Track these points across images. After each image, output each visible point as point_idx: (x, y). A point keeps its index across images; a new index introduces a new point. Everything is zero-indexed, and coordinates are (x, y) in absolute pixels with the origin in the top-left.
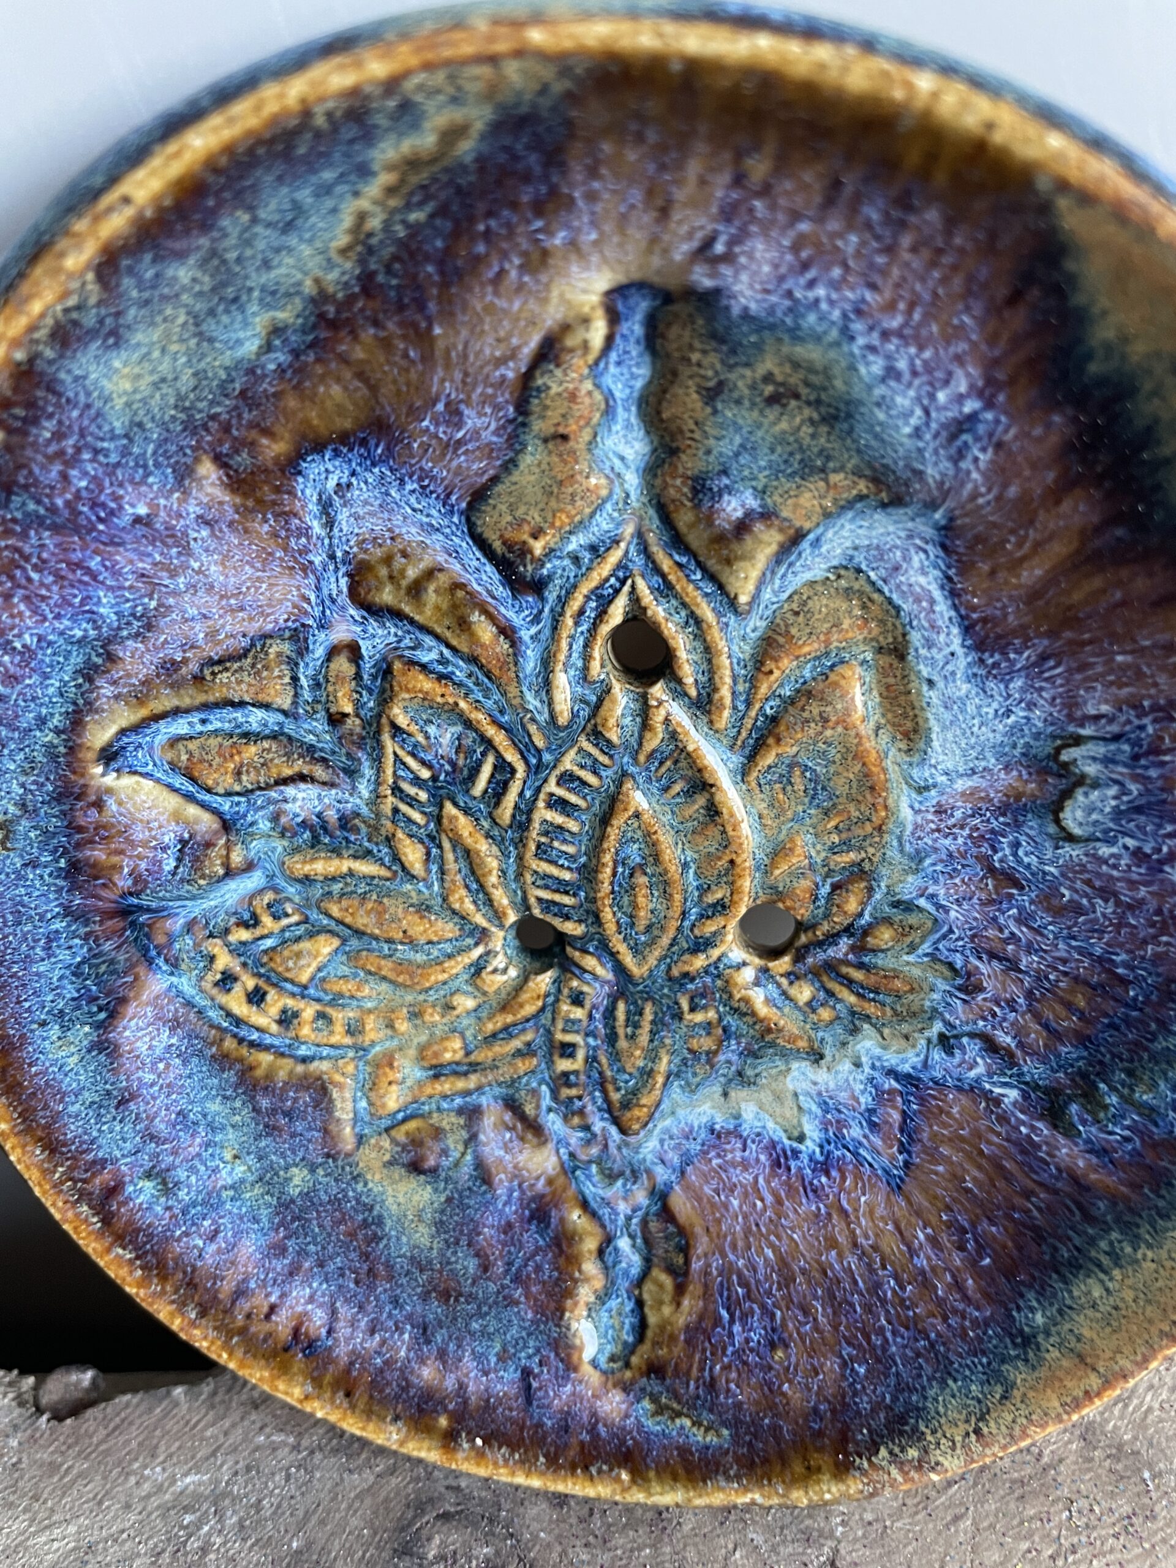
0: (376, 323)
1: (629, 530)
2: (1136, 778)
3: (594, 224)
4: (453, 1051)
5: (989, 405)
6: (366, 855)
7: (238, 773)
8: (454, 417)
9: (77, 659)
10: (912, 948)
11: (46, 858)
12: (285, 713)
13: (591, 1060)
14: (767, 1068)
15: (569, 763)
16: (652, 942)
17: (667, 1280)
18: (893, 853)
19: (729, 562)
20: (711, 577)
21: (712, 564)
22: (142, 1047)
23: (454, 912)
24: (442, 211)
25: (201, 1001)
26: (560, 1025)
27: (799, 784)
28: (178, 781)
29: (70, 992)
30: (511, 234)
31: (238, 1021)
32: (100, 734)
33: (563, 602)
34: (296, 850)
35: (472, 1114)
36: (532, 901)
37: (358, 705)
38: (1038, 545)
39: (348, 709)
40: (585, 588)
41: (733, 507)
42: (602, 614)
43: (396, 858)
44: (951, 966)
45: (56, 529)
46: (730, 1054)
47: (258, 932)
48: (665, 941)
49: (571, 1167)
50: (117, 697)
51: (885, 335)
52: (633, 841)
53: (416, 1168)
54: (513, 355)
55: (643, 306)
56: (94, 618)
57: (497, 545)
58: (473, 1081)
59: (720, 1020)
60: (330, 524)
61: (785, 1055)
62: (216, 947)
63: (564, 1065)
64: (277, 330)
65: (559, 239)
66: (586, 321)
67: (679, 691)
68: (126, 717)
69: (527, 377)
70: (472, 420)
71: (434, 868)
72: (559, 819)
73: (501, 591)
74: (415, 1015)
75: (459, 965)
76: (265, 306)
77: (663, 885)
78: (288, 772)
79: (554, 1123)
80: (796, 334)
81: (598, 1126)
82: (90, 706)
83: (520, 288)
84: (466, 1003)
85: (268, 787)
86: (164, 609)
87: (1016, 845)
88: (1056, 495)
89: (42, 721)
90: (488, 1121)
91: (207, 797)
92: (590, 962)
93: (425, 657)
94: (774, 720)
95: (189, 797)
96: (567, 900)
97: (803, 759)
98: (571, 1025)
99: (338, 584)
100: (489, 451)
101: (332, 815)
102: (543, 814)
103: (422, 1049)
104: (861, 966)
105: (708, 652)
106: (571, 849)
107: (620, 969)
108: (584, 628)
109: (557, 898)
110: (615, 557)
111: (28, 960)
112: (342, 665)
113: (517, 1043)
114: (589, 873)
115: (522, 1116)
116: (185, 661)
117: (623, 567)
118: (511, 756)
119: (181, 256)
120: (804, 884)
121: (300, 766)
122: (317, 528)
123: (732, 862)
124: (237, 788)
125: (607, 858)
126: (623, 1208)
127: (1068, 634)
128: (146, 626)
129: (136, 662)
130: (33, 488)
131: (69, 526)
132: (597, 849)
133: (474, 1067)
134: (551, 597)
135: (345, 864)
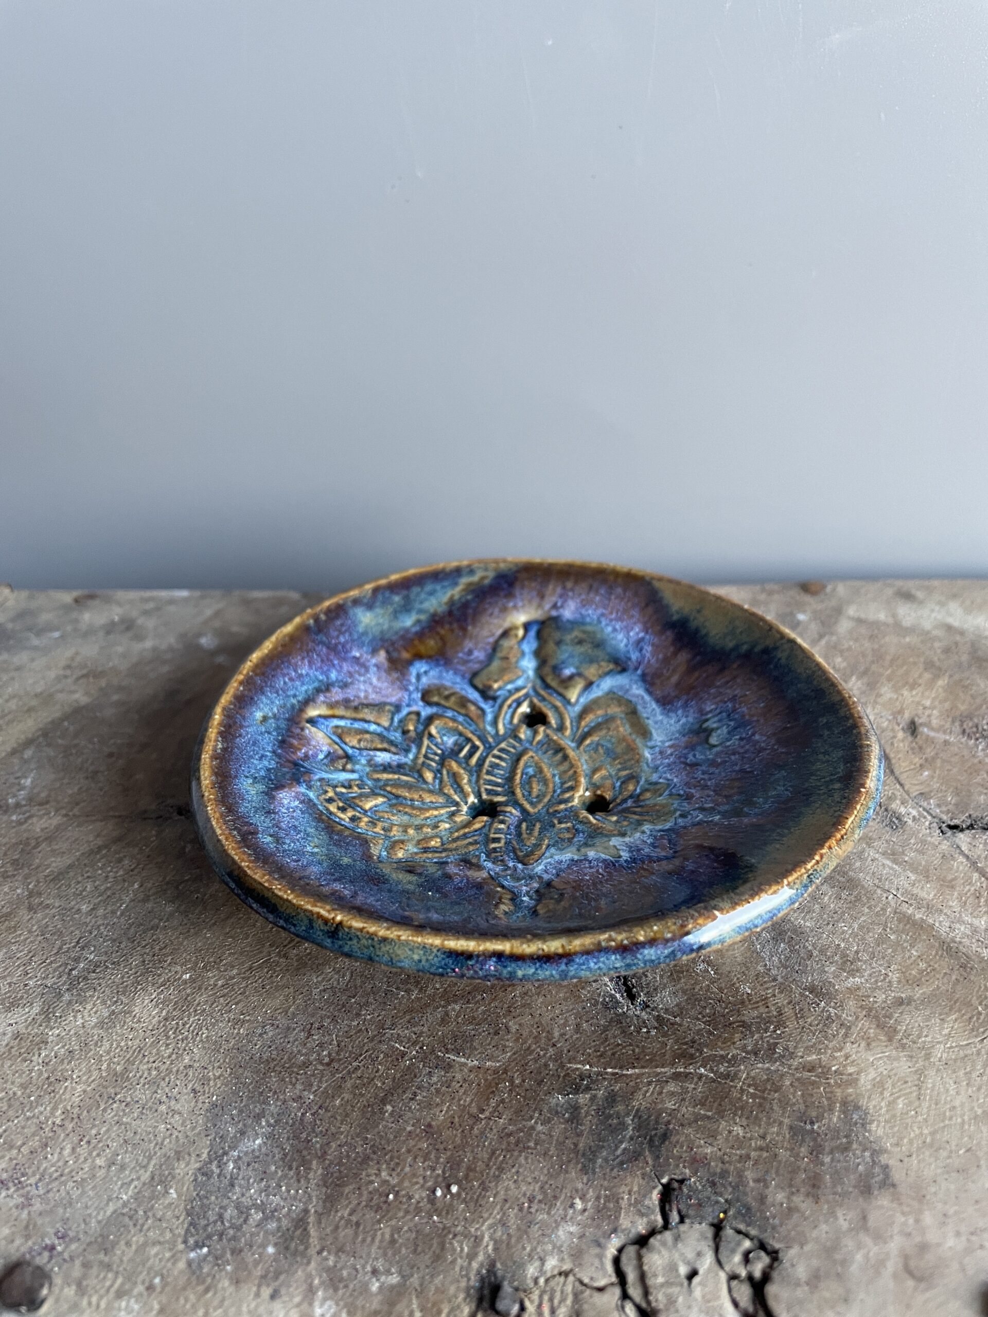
0: (451, 624)
1: (530, 685)
2: (731, 720)
3: (522, 603)
4: (435, 841)
5: (647, 633)
6: (407, 775)
7: (359, 741)
8: (470, 652)
9: (316, 684)
10: (660, 795)
11: (274, 733)
12: (385, 728)
13: (508, 843)
15: (503, 745)
16: (540, 802)
18: (645, 767)
19: (566, 688)
20: (560, 694)
21: (561, 690)
23: (445, 794)
24: (476, 596)
25: (316, 801)
26: (493, 831)
27: (601, 751)
28: (334, 738)
29: (262, 773)
30: (496, 602)
31: (331, 813)
32: (312, 712)
33: (504, 703)
34: (375, 771)
35: (442, 864)
36: (483, 790)
37: (416, 728)
38: (674, 671)
39: (411, 728)
40: (512, 699)
41: (567, 672)
42: (519, 706)
43: (421, 776)
44: (679, 795)
45: (328, 648)
46: (580, 838)
47: (350, 791)
48: (546, 800)
49: (496, 877)
50: (324, 702)
51: (611, 620)
52: (530, 766)
53: (410, 872)
54: (493, 635)
55: (536, 627)
56: (328, 676)
57: (480, 687)
58: (444, 855)
59: (574, 826)
61: (607, 835)
62: (330, 789)
63: (494, 845)
64: (419, 621)
65: (511, 604)
66: (517, 629)
67: (550, 726)
69: (497, 642)
70: (476, 654)
71: (437, 781)
72: (497, 761)
73: (480, 699)
74: (419, 829)
75: (443, 811)
76: (417, 613)
77: (545, 782)
78: (380, 746)
79: (487, 864)
80: (583, 624)
81: (511, 863)
82: (314, 700)
83: (498, 617)
84: (445, 825)
85: (370, 750)
86: (352, 683)
87: (694, 756)
88: (675, 654)
89: (295, 696)
91: (343, 746)
92: (509, 809)
93: (448, 715)
94: (589, 733)
95: (337, 743)
96: (499, 789)
97: (602, 742)
98: (499, 831)
99: (417, 695)
100: (481, 662)
101: (394, 763)
102: (490, 759)
103: (419, 841)
104: (639, 806)
105: (561, 715)
106: (502, 772)
107: (524, 811)
108: (511, 710)
109: (495, 788)
110: (524, 692)
111: (251, 757)
112: (413, 717)
113: (470, 839)
114: (510, 779)
116: (354, 701)
117: (526, 696)
118: (478, 743)
119: (397, 594)
120: (608, 783)
121: (385, 745)
122: (413, 680)
123: (575, 772)
124: (357, 746)
125: (519, 771)
127: (692, 692)
128: (345, 686)
129: (337, 694)
130: (327, 635)
131: (333, 649)
132: (513, 772)
133: (445, 850)
134: (499, 701)
135: (396, 776)
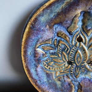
0: (62, 14)
1: (80, 30)
3: (81, 7)
4: (62, 71)
6: (56, 55)
8: (67, 21)
9: (37, 40)
11: (33, 55)
12: (51, 44)
13: (74, 72)
14: (88, 73)
15: (73, 48)
17: (80, 90)
19: (88, 32)
22: (39, 70)
23: (63, 60)
24: (69, 6)
25: (43, 67)
29: (34, 66)
30: (74, 7)
31: (46, 68)
32: (37, 46)
33: (74, 36)
34: (51, 55)
35: (64, 76)
36: (69, 59)
37: (57, 44)
40: (76, 35)
41: (89, 28)
42: (77, 36)
43: (59, 56)
45: (36, 30)
46: (85, 72)
47: (48, 61)
48: (80, 63)
49: (72, 81)
50: (39, 43)
52: (78, 55)
53: (59, 80)
54: (72, 17)
55: (83, 13)
56: (38, 37)
57: (69, 31)
58: (64, 74)
59: (85, 69)
60: (56, 30)
61: (90, 72)
62: (44, 62)
63: (71, 72)
64: (55, 15)
65: (78, 8)
66: (79, 14)
67: (83, 43)
68: (39, 45)
69: (73, 18)
70: (68, 22)
71: (61, 57)
72: (72, 53)
73: (69, 35)
74: (59, 68)
75: (63, 64)
76: (54, 13)
77: (81, 58)
79: (70, 77)
81: (74, 77)
82: (37, 44)
83: (74, 12)
84: (64, 67)
85: (49, 50)
86: (43, 36)
89: (34, 45)
90: (65, 77)
91: (44, 51)
92: (74, 64)
93: (62, 40)
94: (91, 45)
96: (72, 59)
98: (72, 69)
99: (56, 34)
100: (69, 24)
101: (54, 52)
102: (71, 52)
103: (60, 71)
105: (86, 40)
106: (73, 55)
108: (75, 38)
110: (78, 32)
112: (56, 41)
113: (67, 71)
114: (74, 57)
115: (68, 77)
116: (44, 40)
118: (69, 48)
119: (49, 9)
121: (52, 48)
123: (86, 56)
124: (47, 50)
126: (76, 84)
128: (42, 38)
129: (41, 40)
130: (35, 27)
131: (37, 30)
132: (75, 55)
133: (64, 72)
134: (73, 35)
135: (54, 56)
